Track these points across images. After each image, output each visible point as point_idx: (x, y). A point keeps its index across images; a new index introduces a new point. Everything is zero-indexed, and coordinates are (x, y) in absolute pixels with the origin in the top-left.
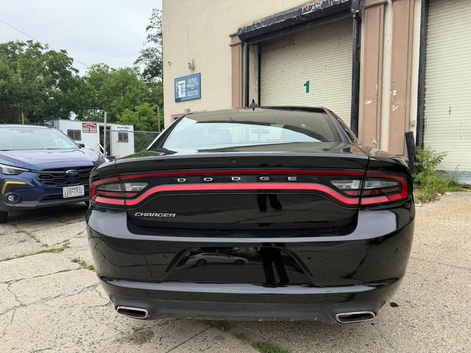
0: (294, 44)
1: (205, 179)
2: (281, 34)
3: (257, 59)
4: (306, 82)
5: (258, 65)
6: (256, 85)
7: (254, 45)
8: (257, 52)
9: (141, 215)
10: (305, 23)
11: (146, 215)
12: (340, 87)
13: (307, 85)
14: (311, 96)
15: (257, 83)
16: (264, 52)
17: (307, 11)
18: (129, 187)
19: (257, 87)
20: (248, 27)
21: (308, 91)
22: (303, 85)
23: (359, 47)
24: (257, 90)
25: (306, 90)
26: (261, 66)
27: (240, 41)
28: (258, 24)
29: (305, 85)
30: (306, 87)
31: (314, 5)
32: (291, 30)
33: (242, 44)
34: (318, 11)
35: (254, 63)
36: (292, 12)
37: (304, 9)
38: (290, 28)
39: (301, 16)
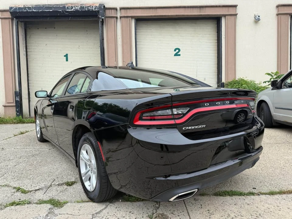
0: (55, 28)
1: (217, 103)
2: (48, 19)
3: (24, 32)
4: (65, 54)
5: (25, 37)
6: (24, 51)
7: (21, 22)
8: (23, 27)
9: (187, 129)
10: (67, 16)
11: (190, 128)
12: (90, 60)
13: (66, 56)
14: (69, 64)
15: (25, 50)
16: (30, 28)
17: (70, 9)
18: (175, 111)
19: (25, 53)
20: (19, 8)
21: (67, 60)
22: (64, 56)
23: (103, 38)
24: (25, 55)
25: (65, 59)
26: (27, 38)
27: (10, 17)
28: (29, 8)
29: (65, 56)
30: (65, 57)
31: (75, 7)
32: (56, 18)
33: (12, 19)
34: (77, 11)
35: (22, 35)
36: (57, 6)
37: (67, 7)
38: (56, 17)
39: (65, 11)
